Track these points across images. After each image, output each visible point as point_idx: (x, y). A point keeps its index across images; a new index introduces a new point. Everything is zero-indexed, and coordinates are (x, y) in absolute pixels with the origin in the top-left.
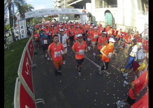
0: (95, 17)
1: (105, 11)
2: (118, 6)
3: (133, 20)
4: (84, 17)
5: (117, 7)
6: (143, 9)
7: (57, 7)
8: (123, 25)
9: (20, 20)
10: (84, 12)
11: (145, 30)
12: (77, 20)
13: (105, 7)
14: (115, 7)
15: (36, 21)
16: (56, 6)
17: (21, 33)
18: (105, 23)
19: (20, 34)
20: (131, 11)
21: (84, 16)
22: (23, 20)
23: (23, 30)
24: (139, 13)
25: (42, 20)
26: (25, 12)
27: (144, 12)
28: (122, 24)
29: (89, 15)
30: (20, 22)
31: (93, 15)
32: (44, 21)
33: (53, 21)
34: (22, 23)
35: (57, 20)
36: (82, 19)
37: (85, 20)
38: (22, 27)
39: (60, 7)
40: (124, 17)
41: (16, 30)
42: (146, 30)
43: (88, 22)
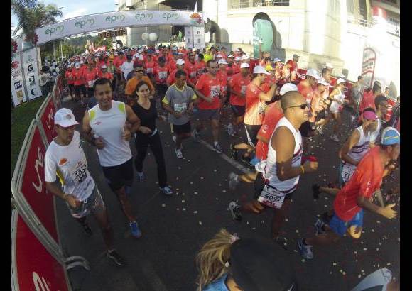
0: (226, 32)
1: (254, 15)
2: (290, 2)
3: (332, 38)
4: (195, 33)
5: (288, 4)
6: (364, 12)
7: (125, 8)
8: (305, 51)
9: (26, 50)
10: (195, 20)
11: (364, 63)
12: (179, 41)
13: (254, 6)
14: (284, 5)
15: (71, 50)
16: (124, 6)
17: (28, 84)
18: (254, 45)
19: (25, 88)
20: (328, 15)
21: (196, 29)
22: (32, 48)
23: (32, 74)
24: (349, 22)
25: (86, 46)
26: (39, 26)
27: (365, 18)
28: (302, 49)
29: (209, 27)
30: (24, 54)
31: (221, 26)
32: (90, 48)
33: (115, 46)
34: (30, 56)
35: (124, 43)
36: (191, 38)
37: (199, 40)
38: (30, 68)
39: (132, 8)
40: (305, 32)
41: (15, 76)
42: (367, 64)
43: (206, 44)
